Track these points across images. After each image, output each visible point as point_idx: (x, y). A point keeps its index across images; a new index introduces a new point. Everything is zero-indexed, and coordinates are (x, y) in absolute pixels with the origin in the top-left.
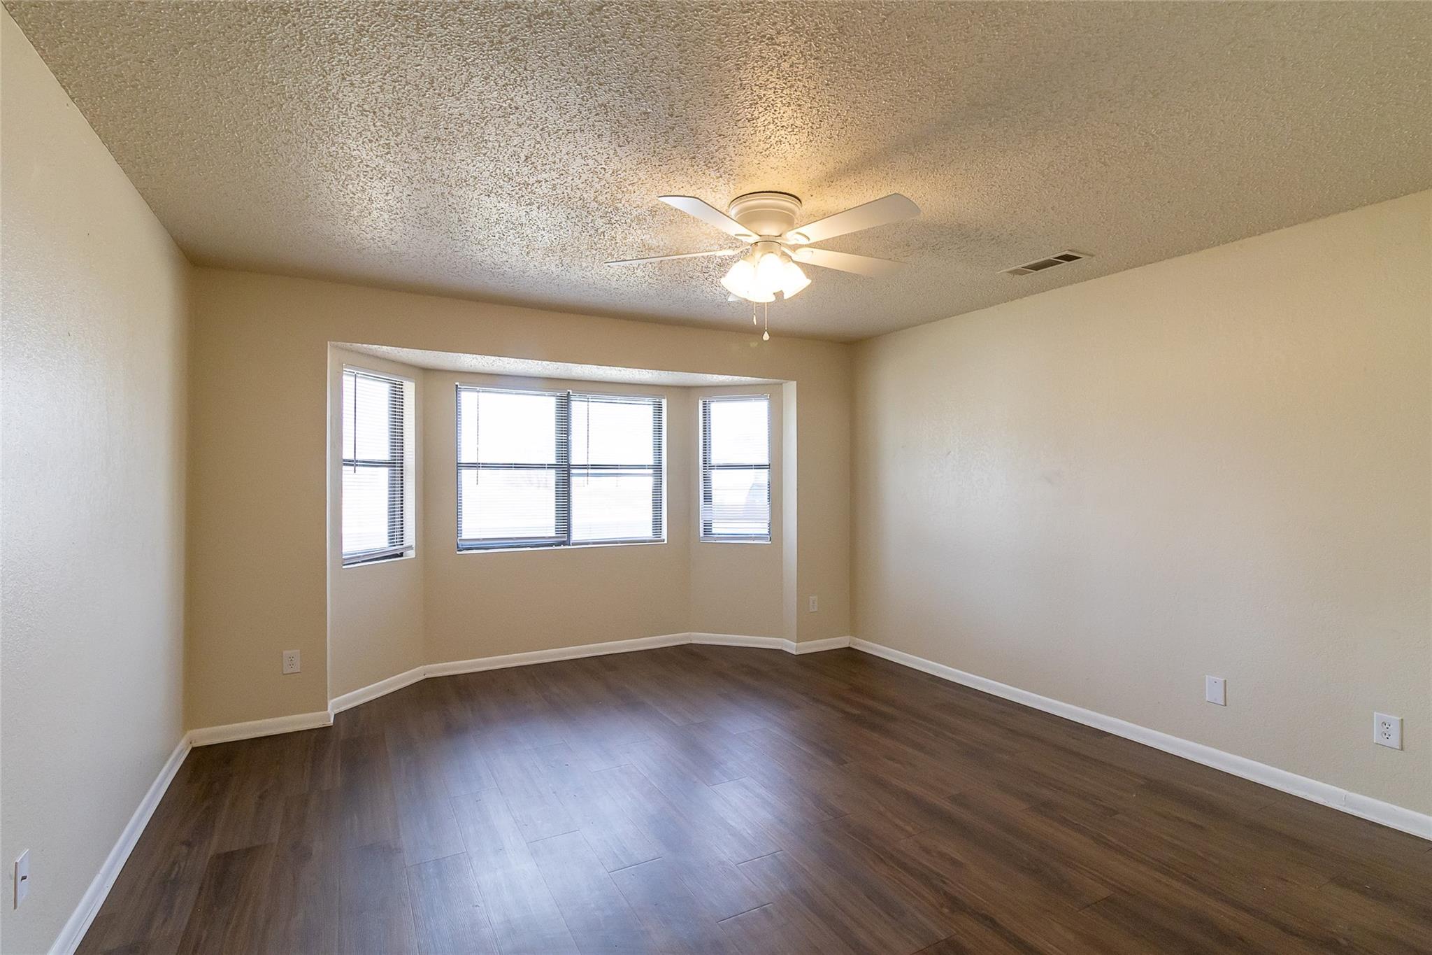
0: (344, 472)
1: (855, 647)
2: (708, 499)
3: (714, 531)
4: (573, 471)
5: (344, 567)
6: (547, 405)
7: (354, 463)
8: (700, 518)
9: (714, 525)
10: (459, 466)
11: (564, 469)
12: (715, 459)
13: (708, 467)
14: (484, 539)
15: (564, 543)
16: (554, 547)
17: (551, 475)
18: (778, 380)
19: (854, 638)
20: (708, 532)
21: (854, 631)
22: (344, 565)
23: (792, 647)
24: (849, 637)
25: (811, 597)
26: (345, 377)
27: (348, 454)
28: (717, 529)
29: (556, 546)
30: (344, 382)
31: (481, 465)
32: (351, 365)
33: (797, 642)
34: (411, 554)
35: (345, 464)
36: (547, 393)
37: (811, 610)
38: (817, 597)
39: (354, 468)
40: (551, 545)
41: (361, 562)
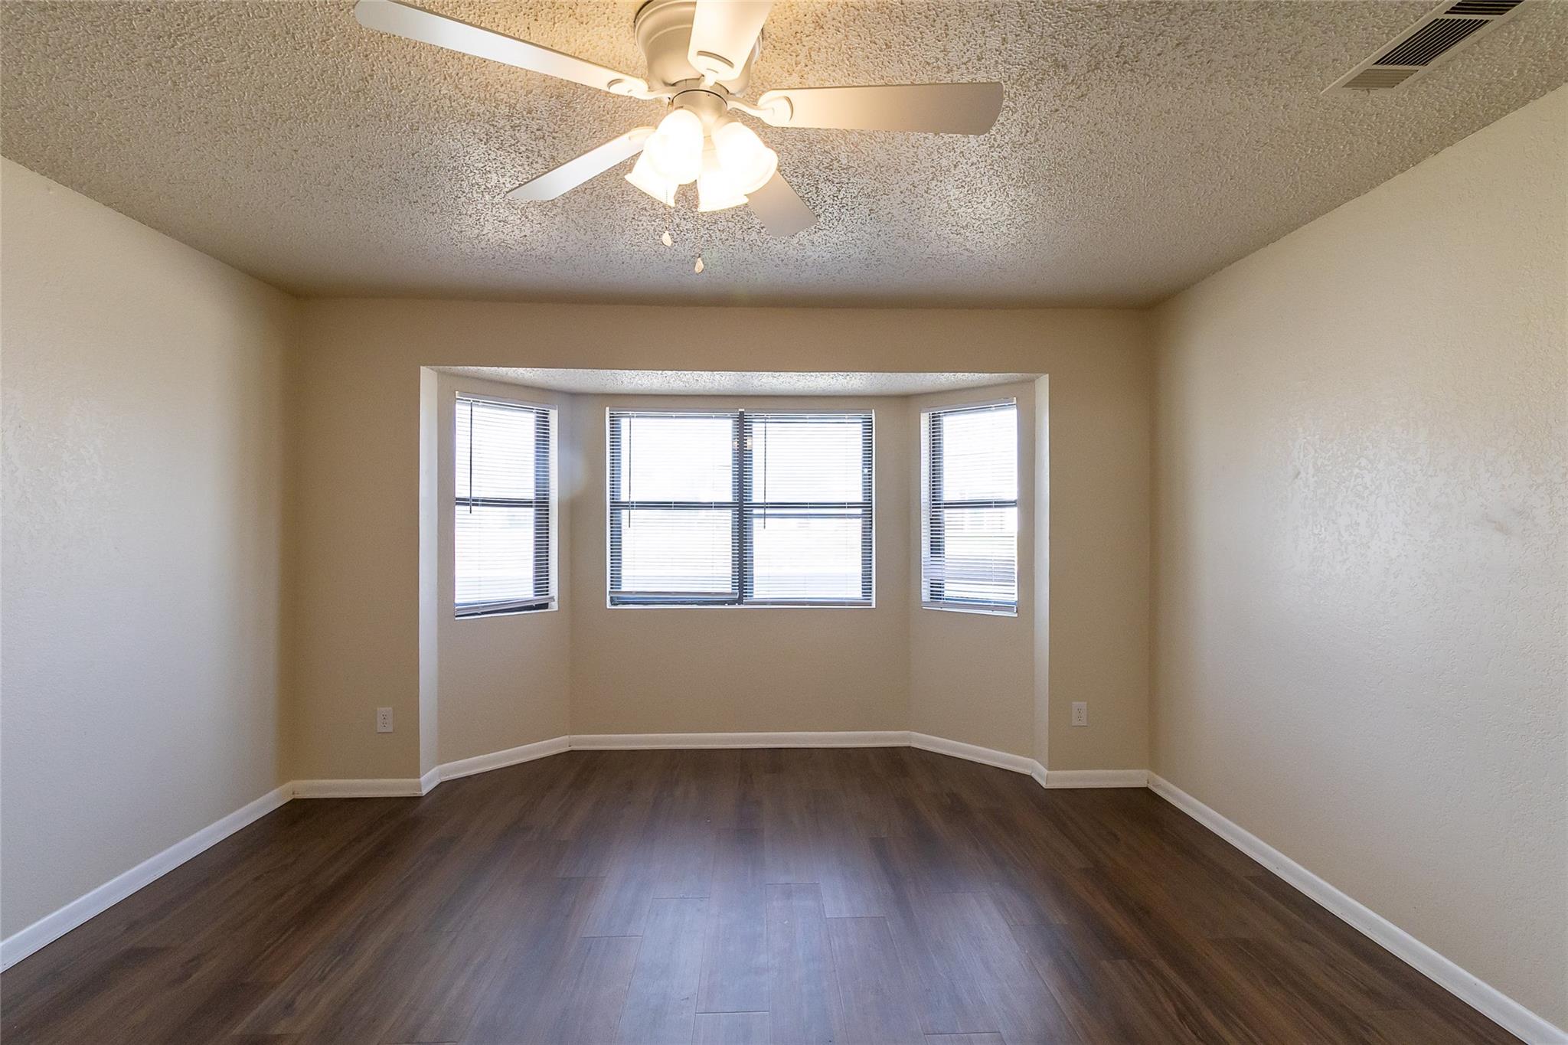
0: (457, 512)
1: (1155, 790)
2: (937, 548)
3: (947, 594)
4: (756, 511)
5: (456, 619)
6: (722, 429)
7: (472, 502)
8: (922, 574)
9: (947, 586)
10: (617, 506)
11: (742, 510)
12: (948, 494)
13: (937, 504)
14: (637, 593)
15: (740, 601)
16: (727, 606)
17: (727, 515)
18: (1018, 375)
19: (1154, 775)
20: (936, 595)
21: (1154, 764)
22: (457, 616)
23: (1045, 776)
24: (1145, 772)
25: (1074, 703)
26: (458, 406)
27: (461, 491)
28: (951, 590)
29: (729, 604)
30: (457, 411)
31: (635, 504)
32: (464, 393)
33: (1049, 769)
34: (554, 606)
35: (457, 504)
37: (1075, 722)
38: (1086, 703)
39: (473, 508)
40: (723, 603)
41: (483, 613)
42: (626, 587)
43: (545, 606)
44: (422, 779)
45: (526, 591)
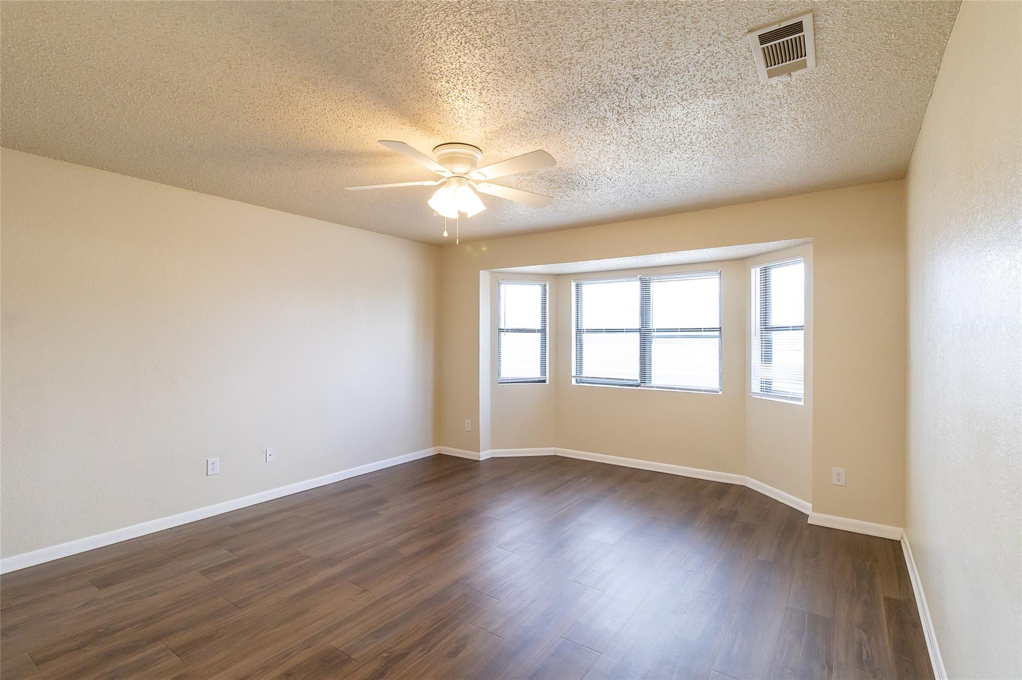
0: (501, 335)
1: (902, 543)
4: (654, 334)
5: (502, 384)
7: (510, 331)
8: (753, 374)
11: (645, 334)
13: (766, 328)
15: (643, 385)
16: (634, 388)
22: (499, 383)
26: (502, 286)
27: (504, 326)
29: (635, 386)
30: (501, 289)
31: (589, 331)
32: (505, 280)
34: (548, 382)
35: (502, 332)
36: (625, 280)
37: (835, 482)
38: (844, 470)
39: (506, 333)
40: (632, 386)
41: (511, 383)
42: (584, 375)
43: (544, 381)
44: (481, 453)
45: (536, 374)
